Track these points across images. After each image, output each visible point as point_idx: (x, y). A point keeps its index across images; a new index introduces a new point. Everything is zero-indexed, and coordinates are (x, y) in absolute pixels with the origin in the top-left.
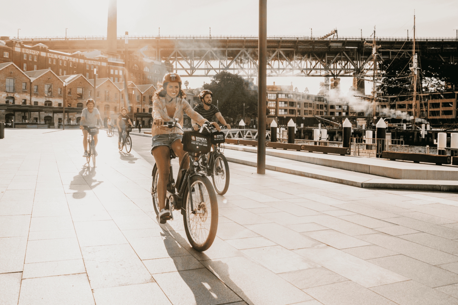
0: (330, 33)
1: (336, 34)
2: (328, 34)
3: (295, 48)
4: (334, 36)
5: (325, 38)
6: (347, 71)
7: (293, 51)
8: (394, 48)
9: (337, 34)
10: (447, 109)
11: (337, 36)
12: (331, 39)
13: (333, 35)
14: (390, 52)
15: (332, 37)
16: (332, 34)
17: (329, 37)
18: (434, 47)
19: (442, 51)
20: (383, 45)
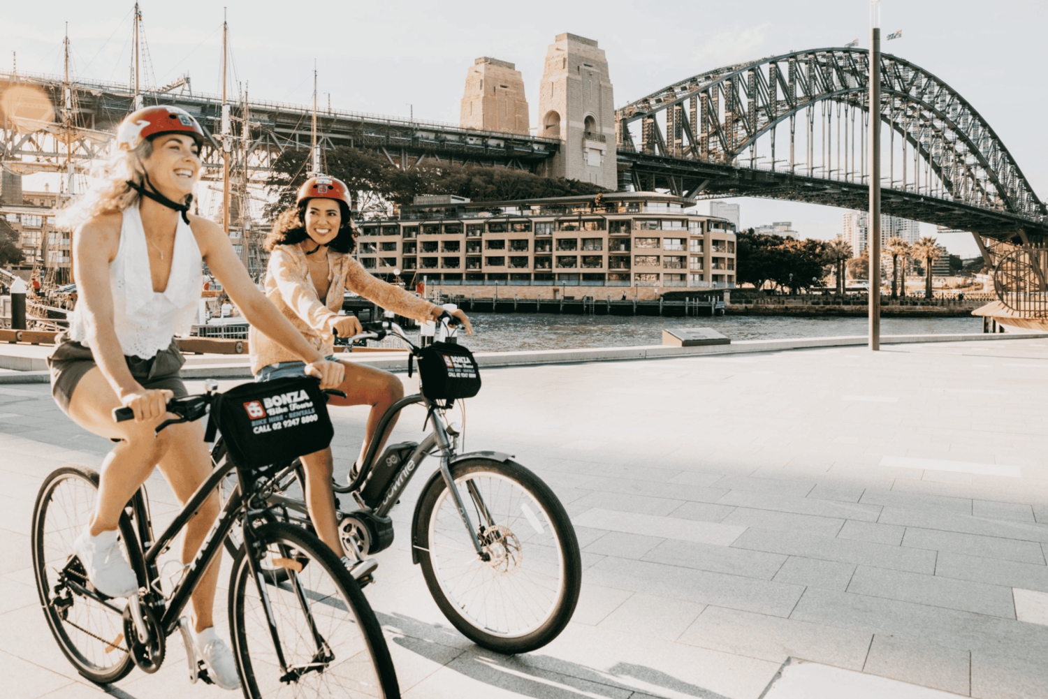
0: (175, 82)
1: (187, 87)
2: (170, 84)
3: (94, 109)
4: (183, 90)
5: (165, 93)
6: (211, 169)
7: (91, 115)
8: (304, 128)
9: (190, 86)
10: (389, 254)
11: (190, 91)
12: (177, 97)
13: (181, 87)
14: (297, 136)
15: (177, 91)
16: (179, 86)
17: (171, 92)
18: (376, 134)
19: (388, 142)
20: (282, 120)
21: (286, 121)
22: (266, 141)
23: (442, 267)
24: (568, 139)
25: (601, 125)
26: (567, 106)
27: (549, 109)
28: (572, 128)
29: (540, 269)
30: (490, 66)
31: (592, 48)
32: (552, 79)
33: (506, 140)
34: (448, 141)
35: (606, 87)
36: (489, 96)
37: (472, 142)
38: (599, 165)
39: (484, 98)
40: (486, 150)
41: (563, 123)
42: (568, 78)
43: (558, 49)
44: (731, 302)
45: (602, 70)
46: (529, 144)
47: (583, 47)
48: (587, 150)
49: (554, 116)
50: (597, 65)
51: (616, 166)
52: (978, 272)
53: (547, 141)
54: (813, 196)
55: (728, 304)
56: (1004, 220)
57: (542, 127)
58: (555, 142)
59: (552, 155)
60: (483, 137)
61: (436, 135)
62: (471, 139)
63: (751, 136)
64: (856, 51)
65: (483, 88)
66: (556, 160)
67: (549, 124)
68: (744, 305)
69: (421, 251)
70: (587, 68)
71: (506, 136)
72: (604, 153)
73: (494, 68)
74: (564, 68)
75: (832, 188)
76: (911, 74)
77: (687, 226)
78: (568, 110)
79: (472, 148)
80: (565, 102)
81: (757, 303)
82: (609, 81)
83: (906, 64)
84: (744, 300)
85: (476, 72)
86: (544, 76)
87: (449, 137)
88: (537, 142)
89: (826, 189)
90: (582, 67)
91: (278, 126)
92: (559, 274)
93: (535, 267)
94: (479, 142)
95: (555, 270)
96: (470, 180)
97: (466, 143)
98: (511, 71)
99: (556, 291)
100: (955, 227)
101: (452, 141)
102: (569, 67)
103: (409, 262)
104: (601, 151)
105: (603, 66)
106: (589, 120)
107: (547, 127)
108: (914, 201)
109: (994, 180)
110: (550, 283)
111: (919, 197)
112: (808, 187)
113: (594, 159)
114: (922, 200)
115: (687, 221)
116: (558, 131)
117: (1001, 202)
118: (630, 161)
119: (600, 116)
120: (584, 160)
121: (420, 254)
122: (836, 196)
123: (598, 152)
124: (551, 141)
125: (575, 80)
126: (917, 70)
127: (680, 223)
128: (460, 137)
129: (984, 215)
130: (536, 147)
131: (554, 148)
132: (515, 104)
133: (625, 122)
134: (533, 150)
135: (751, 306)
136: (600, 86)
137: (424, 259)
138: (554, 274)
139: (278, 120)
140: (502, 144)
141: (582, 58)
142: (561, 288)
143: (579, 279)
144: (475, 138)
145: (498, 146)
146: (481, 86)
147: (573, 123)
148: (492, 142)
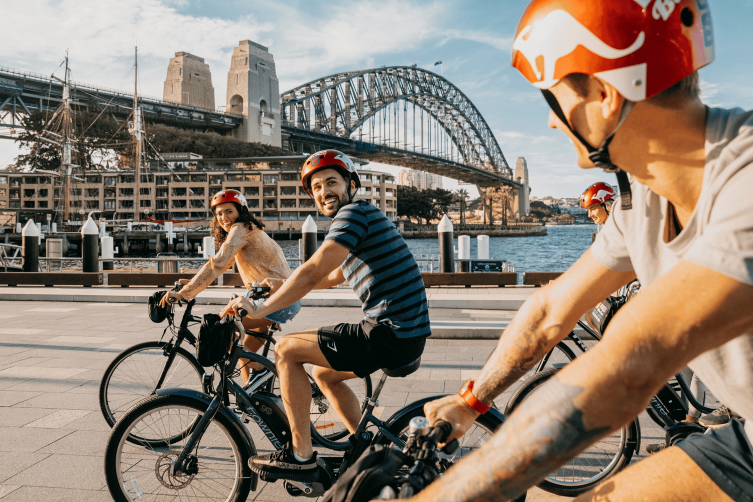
8: (51, 95)
10: (145, 197)
14: (41, 101)
19: (117, 110)
20: (28, 87)
21: (31, 87)
22: (13, 103)
23: (190, 207)
24: (249, 116)
25: (271, 107)
26: (249, 91)
27: (235, 93)
28: (252, 108)
29: (268, 209)
30: (186, 59)
31: (265, 52)
32: (237, 72)
33: (205, 113)
34: (164, 112)
35: (274, 80)
36: (186, 81)
37: (181, 114)
38: (269, 135)
39: (183, 82)
40: (192, 120)
41: (245, 104)
42: (249, 72)
43: (241, 51)
44: (405, 230)
45: (271, 69)
46: (222, 118)
47: (259, 50)
48: (262, 124)
49: (238, 99)
50: (268, 64)
51: (280, 136)
52: (476, 209)
53: (235, 116)
54: (394, 160)
55: (402, 231)
56: (494, 178)
57: (229, 106)
58: (240, 117)
59: (237, 126)
60: (189, 111)
61: (154, 107)
62: (180, 112)
63: (361, 120)
64: (419, 70)
65: (182, 74)
66: (240, 129)
67: (235, 104)
68: (412, 232)
69: (172, 195)
70: (261, 66)
71: (206, 111)
72: (273, 126)
73: (189, 60)
74: (246, 64)
75: (408, 155)
76: (447, 87)
77: (371, 178)
78: (249, 95)
79: (181, 119)
80: (247, 89)
81: (420, 230)
82: (276, 76)
83: (445, 81)
84: (412, 229)
85: (176, 62)
86: (231, 69)
87: (164, 109)
88: (227, 117)
89: (404, 156)
90: (259, 65)
91: (25, 91)
92: (282, 212)
93: (264, 207)
94: (186, 114)
95: (280, 209)
96: (194, 142)
97: (177, 114)
98: (201, 63)
99: (280, 224)
100: (467, 182)
101: (166, 112)
102: (250, 64)
103: (161, 203)
104: (271, 125)
105: (272, 65)
106: (263, 103)
107: (233, 106)
108: (450, 165)
109: (488, 154)
110: (276, 218)
111: (453, 163)
112: (394, 154)
113: (266, 131)
114: (455, 165)
115: (371, 175)
116: (241, 109)
117: (491, 167)
118: (288, 133)
119: (270, 100)
120: (260, 131)
121: (171, 197)
122: (407, 161)
123: (269, 126)
124: (237, 116)
125: (254, 74)
126: (450, 85)
127: (365, 176)
128: (172, 110)
129: (485, 175)
130: (226, 120)
131: (239, 121)
132: (205, 88)
133: (284, 105)
134: (225, 122)
135: (417, 232)
136: (270, 79)
137: (174, 201)
138: (279, 212)
139: (25, 86)
140: (202, 117)
141: (258, 59)
142: (284, 222)
143: (297, 216)
144: (183, 111)
145: (200, 118)
146: (180, 73)
147: (253, 104)
148: (195, 115)
